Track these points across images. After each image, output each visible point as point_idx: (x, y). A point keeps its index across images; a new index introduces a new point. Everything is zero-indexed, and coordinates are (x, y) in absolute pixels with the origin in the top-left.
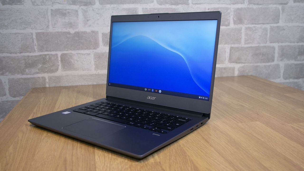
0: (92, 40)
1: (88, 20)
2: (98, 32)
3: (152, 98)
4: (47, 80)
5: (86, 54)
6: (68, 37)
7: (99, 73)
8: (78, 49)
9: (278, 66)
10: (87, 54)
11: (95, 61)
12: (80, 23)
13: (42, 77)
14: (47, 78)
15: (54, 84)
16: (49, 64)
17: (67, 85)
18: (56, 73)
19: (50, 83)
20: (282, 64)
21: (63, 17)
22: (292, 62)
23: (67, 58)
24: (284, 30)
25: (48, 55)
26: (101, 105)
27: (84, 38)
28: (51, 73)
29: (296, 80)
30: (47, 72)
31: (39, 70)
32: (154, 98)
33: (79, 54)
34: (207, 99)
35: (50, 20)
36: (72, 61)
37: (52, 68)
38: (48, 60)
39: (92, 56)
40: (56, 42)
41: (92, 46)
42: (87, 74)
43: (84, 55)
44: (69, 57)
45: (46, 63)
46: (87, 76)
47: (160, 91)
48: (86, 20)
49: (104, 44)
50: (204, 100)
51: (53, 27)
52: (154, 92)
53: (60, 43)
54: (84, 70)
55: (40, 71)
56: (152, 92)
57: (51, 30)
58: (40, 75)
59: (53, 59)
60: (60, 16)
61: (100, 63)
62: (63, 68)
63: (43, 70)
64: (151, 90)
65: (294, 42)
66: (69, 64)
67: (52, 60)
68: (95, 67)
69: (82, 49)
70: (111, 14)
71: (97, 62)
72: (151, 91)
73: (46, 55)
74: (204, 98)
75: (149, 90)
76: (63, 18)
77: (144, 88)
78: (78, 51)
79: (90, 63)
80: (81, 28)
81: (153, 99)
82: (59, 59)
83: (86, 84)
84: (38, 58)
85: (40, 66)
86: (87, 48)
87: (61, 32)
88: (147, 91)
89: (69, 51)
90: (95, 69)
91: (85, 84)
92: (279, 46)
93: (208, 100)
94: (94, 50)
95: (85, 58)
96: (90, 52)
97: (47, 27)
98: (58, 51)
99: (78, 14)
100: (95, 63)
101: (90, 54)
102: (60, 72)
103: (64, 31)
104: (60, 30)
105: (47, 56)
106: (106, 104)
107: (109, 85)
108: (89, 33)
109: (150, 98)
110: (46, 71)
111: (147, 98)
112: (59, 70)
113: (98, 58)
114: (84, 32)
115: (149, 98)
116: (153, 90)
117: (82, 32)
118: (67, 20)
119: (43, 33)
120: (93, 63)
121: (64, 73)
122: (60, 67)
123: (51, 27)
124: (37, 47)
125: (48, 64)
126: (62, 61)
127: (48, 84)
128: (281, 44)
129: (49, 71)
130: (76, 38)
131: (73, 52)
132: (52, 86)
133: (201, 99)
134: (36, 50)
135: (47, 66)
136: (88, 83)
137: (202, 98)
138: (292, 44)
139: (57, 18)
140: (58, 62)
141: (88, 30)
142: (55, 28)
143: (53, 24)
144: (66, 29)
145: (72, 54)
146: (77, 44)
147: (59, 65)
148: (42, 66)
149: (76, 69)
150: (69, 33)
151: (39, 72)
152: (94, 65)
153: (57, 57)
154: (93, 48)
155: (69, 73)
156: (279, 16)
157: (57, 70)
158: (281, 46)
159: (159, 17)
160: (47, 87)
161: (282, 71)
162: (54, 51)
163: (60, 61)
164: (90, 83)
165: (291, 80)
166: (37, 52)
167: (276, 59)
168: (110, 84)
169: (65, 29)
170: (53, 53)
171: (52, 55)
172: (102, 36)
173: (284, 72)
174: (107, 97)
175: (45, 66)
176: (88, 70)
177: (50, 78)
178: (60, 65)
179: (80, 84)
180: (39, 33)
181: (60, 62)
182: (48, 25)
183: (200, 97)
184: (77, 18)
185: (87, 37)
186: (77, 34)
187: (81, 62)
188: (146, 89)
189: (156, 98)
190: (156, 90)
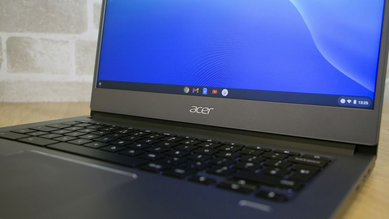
0: (74, 16)
3: (202, 110)
5: (60, 41)
7: (84, 80)
8: (45, 31)
10: (62, 41)
11: (79, 58)
17: (18, 100)
23: (21, 47)
26: (73, 126)
27: (58, 9)
32: (209, 110)
33: (47, 40)
34: (366, 103)
36: (32, 53)
39: (73, 46)
41: (72, 26)
42: (59, 80)
43: (57, 43)
44: (25, 45)
46: (61, 85)
47: (225, 92)
50: (358, 106)
52: (209, 94)
53: (6, 16)
54: (54, 73)
56: (205, 95)
62: (10, 66)
64: (201, 90)
66: (25, 59)
68: (77, 69)
69: (53, 31)
71: (82, 58)
72: (201, 94)
74: (357, 102)
75: (195, 92)
77: (184, 87)
78: (43, 34)
79: (68, 60)
81: (207, 112)
82: (4, 47)
83: (58, 100)
86: (63, 30)
88: (190, 93)
89: (26, 32)
90: (77, 72)
91: (56, 99)
93: (370, 107)
94: (77, 36)
95: (57, 50)
96: (69, 38)
98: (2, 31)
101: (67, 42)
102: (4, 74)
106: (86, 124)
107: (98, 86)
109: (196, 109)
111: (191, 111)
113: (84, 50)
115: (194, 111)
116: (205, 91)
120: (73, 59)
121: (13, 77)
122: (5, 64)
126: (9, 51)
131: (34, 36)
133: (346, 105)
136: (61, 99)
137: (349, 101)
145: (31, 39)
146: (43, 21)
147: (2, 60)
149: (38, 70)
152: (76, 64)
154: (75, 31)
155: (23, 76)
163: (4, 50)
164: (66, 99)
168: (100, 84)
172: (94, 9)
174: (93, 113)
176: (63, 74)
178: (5, 60)
179: (45, 100)
181: (5, 54)
183: (343, 101)
185: (64, 8)
187: (49, 56)
188: (187, 90)
189: (213, 109)
190: (215, 89)
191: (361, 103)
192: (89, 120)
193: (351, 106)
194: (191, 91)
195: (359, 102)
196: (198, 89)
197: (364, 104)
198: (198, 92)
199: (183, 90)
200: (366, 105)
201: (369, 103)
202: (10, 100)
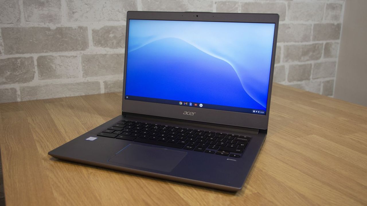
0: (80, 39)
1: (73, 13)
2: (87, 28)
3: (190, 114)
4: (19, 93)
5: (71, 56)
6: (48, 34)
7: (88, 80)
8: (61, 50)
9: (283, 67)
10: (73, 56)
11: (84, 66)
12: (64, 16)
13: (12, 89)
14: (18, 89)
15: (29, 97)
16: (22, 71)
18: (31, 82)
19: (23, 96)
20: (287, 65)
21: (41, 7)
22: (297, 63)
23: (46, 63)
24: (289, 28)
25: (19, 58)
27: (69, 35)
28: (24, 83)
29: (299, 83)
30: (18, 82)
31: (6, 79)
32: (193, 113)
33: (63, 56)
35: (22, 10)
36: (54, 66)
37: (26, 76)
38: (19, 65)
39: (80, 59)
40: (31, 40)
41: (79, 46)
42: (72, 82)
43: (69, 58)
44: (49, 61)
45: (17, 70)
46: (73, 85)
47: (201, 105)
48: (72, 12)
49: (95, 44)
51: (27, 21)
52: (193, 106)
53: (36, 42)
54: (68, 78)
55: (8, 80)
57: (23, 24)
58: (8, 86)
59: (26, 63)
60: (36, 6)
61: (90, 68)
62: (40, 76)
63: (12, 79)
64: (189, 104)
65: (298, 42)
66: (50, 70)
67: (26, 65)
68: (83, 74)
69: (66, 50)
70: (103, 5)
71: (86, 66)
72: (188, 106)
73: (16, 59)
74: (260, 112)
76: (40, 9)
77: (179, 102)
78: (60, 52)
79: (77, 68)
80: (65, 23)
82: (36, 63)
84: (5, 63)
85: (9, 73)
86: (74, 49)
87: (37, 27)
89: (49, 52)
90: (83, 76)
91: (70, 95)
92: (284, 46)
94: (82, 52)
95: (70, 62)
96: (77, 54)
97: (18, 20)
98: (33, 53)
99: (60, 5)
100: (83, 67)
101: (76, 56)
102: (37, 81)
103: (42, 26)
104: (36, 25)
105: (19, 60)
107: (126, 98)
108: (75, 29)
109: (187, 113)
110: (17, 79)
111: (184, 113)
112: (35, 78)
113: (88, 61)
114: (69, 28)
115: (185, 113)
116: (191, 104)
117: (66, 28)
118: (45, 11)
119: (13, 29)
120: (80, 67)
121: (43, 82)
122: (36, 75)
123: (23, 20)
124: (3, 48)
125: (20, 71)
126: (39, 66)
127: (20, 97)
128: (286, 44)
129: (21, 80)
130: (58, 36)
131: (54, 54)
132: (25, 100)
133: (255, 113)
134: (2, 51)
135: (18, 74)
136: (74, 94)
138: (297, 44)
139: (31, 9)
140: (34, 68)
141: (74, 25)
142: (29, 21)
143: (26, 17)
144: (45, 24)
145: (53, 56)
146: (60, 44)
147: (35, 72)
148: (11, 74)
149: (58, 77)
150: (49, 29)
151: (7, 82)
152: (82, 70)
153: (33, 61)
154: (81, 49)
155: (49, 81)
156: (285, 12)
157: (33, 78)
158: (287, 46)
159: (197, 16)
160: (19, 101)
161: (287, 73)
162: (28, 53)
163: (36, 66)
165: (295, 83)
166: (3, 54)
167: (281, 60)
169: (43, 23)
170: (27, 55)
171: (25, 58)
172: (93, 33)
173: (289, 74)
175: (15, 73)
176: (74, 78)
177: (23, 90)
178: (37, 72)
180: (6, 28)
181: (36, 68)
182: (20, 18)
183: (254, 111)
184: (60, 8)
185: (73, 34)
186: (60, 31)
187: (65, 67)
188: (181, 103)
189: (195, 113)
190: (196, 103)
193: (257, 113)
194: (183, 104)
196: (187, 103)
198: (187, 105)
199: (179, 103)
200: (263, 113)
202: (41, 98)
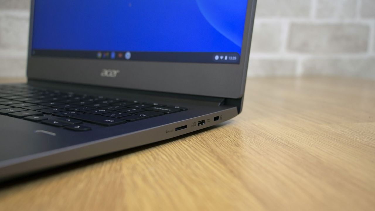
3: (111, 74)
32: (115, 72)
34: (235, 58)
47: (128, 55)
50: (229, 62)
52: (117, 58)
56: (113, 59)
64: (110, 55)
72: (109, 58)
74: (228, 58)
75: (106, 56)
81: (114, 75)
88: (102, 58)
93: (237, 62)
109: (106, 73)
111: (102, 74)
115: (104, 74)
116: (113, 55)
137: (222, 58)
167: (370, 47)
183: (217, 58)
188: (100, 55)
189: (119, 71)
190: (121, 52)
191: (231, 58)
192: (26, 86)
193: (223, 62)
194: (102, 55)
195: (229, 58)
196: (108, 53)
197: (233, 59)
199: (97, 55)
200: (234, 60)
201: (237, 58)
